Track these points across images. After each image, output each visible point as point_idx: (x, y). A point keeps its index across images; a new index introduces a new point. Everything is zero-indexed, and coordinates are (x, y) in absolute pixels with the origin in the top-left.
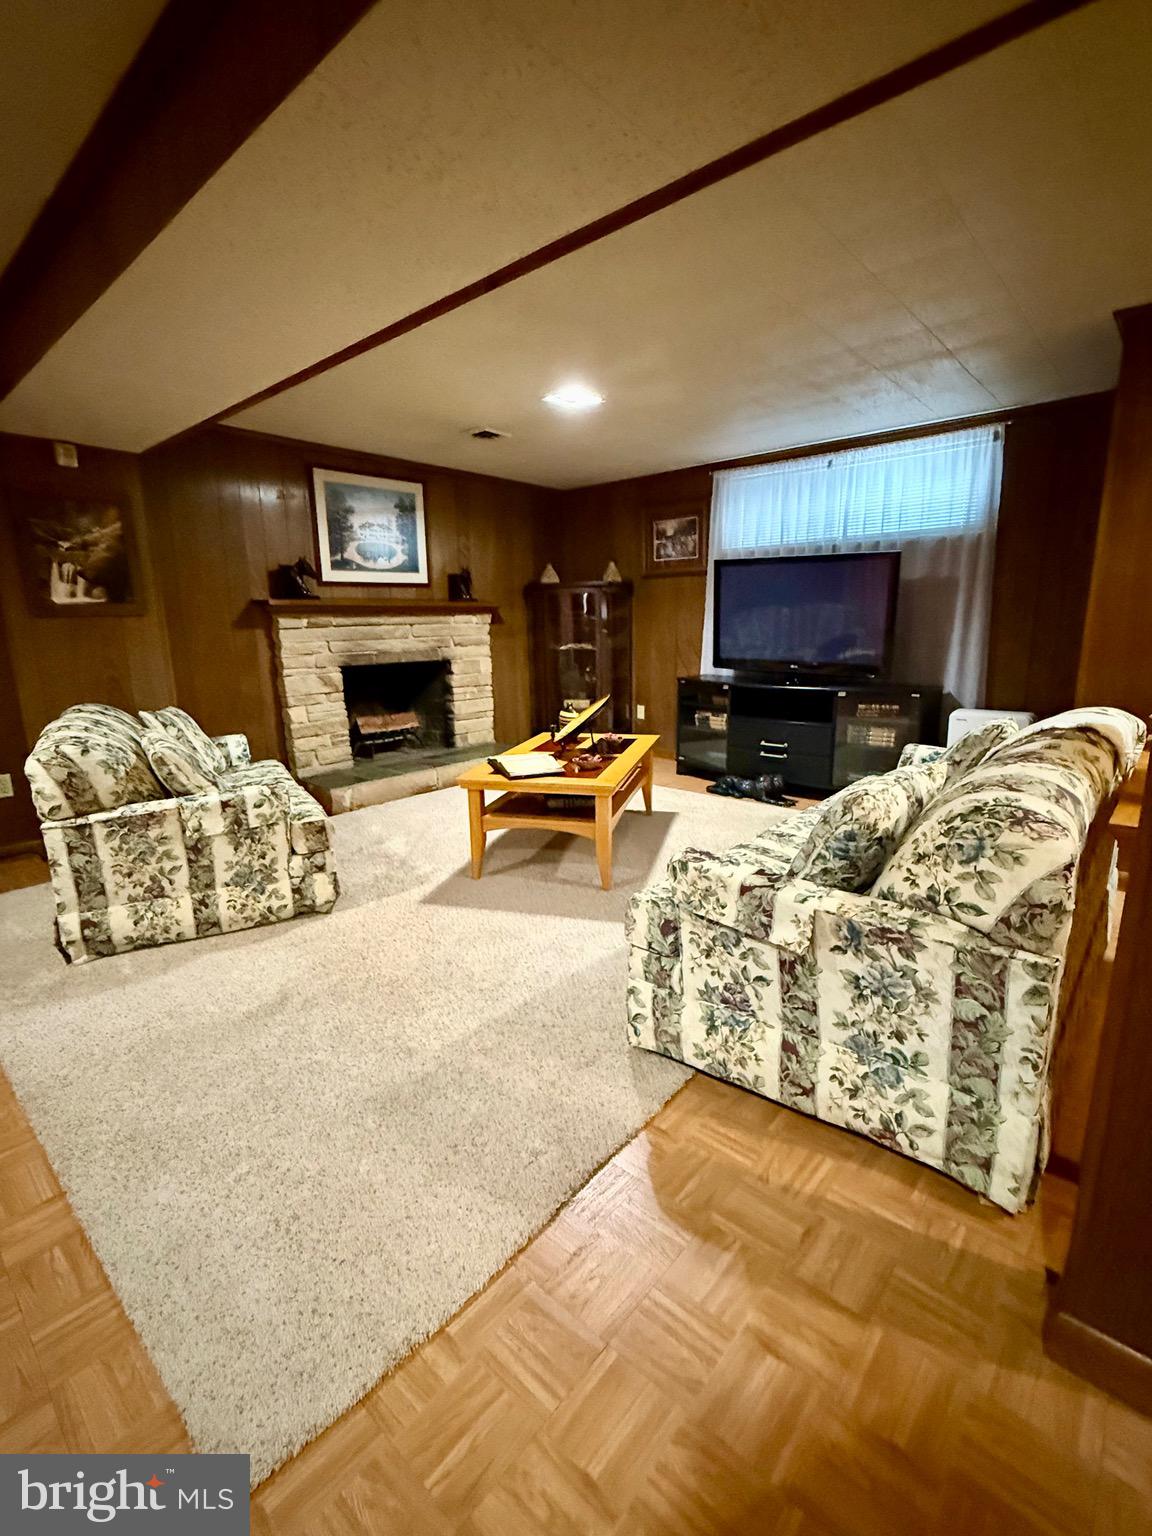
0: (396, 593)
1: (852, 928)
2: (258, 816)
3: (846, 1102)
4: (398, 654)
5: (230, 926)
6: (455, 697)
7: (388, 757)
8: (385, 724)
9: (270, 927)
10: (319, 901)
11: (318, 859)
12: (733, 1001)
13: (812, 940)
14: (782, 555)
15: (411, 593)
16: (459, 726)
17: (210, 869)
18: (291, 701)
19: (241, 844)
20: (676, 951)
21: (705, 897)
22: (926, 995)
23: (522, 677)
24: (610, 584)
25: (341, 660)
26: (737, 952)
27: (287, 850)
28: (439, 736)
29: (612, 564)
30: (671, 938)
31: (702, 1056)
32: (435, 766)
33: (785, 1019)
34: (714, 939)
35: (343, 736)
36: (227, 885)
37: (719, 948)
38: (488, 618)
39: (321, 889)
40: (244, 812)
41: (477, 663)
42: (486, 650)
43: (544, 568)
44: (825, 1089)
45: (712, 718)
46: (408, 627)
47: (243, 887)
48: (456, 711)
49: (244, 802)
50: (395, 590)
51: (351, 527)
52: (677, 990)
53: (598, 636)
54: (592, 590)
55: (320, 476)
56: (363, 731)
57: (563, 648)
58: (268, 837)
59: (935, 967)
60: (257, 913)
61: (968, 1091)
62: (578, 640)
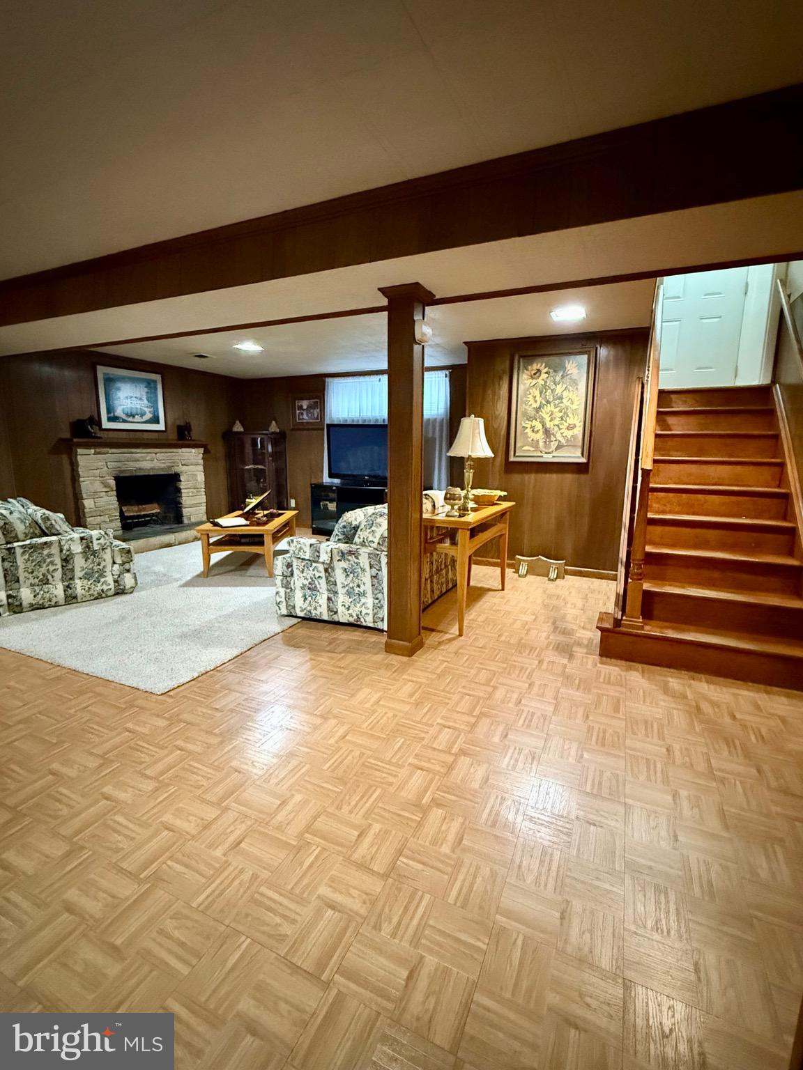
0: (146, 435)
1: (342, 553)
2: (98, 544)
3: (347, 612)
4: (149, 470)
5: (82, 599)
6: (183, 495)
7: (140, 530)
8: (140, 511)
9: (103, 599)
10: (127, 587)
11: (127, 566)
12: (312, 588)
13: (331, 558)
14: (360, 423)
15: (155, 436)
16: (185, 511)
17: (72, 570)
18: (84, 496)
19: (89, 558)
20: (292, 575)
21: (300, 551)
22: (363, 570)
23: (222, 482)
24: (273, 433)
25: (114, 473)
26: (311, 569)
27: (112, 562)
28: (173, 517)
29: (274, 422)
30: (290, 569)
31: (302, 611)
32: (173, 532)
33: (328, 590)
34: (304, 566)
35: (116, 516)
36: (81, 578)
37: (306, 569)
38: (202, 450)
39: (128, 580)
40: (92, 542)
41: (196, 475)
42: (201, 468)
43: (235, 423)
44: (341, 609)
45: (329, 504)
46: (154, 455)
47: (89, 580)
48: (183, 503)
49: (91, 537)
50: (145, 434)
51: (119, 398)
52: (293, 588)
53: (267, 460)
54: (263, 436)
55: (101, 371)
56: (126, 514)
57: (247, 467)
58: (102, 555)
59: (364, 561)
60: (96, 592)
61: (377, 599)
62: (255, 463)
